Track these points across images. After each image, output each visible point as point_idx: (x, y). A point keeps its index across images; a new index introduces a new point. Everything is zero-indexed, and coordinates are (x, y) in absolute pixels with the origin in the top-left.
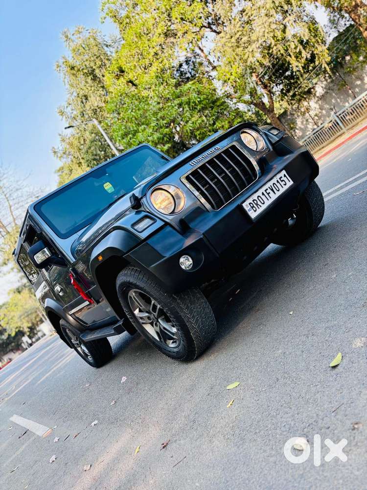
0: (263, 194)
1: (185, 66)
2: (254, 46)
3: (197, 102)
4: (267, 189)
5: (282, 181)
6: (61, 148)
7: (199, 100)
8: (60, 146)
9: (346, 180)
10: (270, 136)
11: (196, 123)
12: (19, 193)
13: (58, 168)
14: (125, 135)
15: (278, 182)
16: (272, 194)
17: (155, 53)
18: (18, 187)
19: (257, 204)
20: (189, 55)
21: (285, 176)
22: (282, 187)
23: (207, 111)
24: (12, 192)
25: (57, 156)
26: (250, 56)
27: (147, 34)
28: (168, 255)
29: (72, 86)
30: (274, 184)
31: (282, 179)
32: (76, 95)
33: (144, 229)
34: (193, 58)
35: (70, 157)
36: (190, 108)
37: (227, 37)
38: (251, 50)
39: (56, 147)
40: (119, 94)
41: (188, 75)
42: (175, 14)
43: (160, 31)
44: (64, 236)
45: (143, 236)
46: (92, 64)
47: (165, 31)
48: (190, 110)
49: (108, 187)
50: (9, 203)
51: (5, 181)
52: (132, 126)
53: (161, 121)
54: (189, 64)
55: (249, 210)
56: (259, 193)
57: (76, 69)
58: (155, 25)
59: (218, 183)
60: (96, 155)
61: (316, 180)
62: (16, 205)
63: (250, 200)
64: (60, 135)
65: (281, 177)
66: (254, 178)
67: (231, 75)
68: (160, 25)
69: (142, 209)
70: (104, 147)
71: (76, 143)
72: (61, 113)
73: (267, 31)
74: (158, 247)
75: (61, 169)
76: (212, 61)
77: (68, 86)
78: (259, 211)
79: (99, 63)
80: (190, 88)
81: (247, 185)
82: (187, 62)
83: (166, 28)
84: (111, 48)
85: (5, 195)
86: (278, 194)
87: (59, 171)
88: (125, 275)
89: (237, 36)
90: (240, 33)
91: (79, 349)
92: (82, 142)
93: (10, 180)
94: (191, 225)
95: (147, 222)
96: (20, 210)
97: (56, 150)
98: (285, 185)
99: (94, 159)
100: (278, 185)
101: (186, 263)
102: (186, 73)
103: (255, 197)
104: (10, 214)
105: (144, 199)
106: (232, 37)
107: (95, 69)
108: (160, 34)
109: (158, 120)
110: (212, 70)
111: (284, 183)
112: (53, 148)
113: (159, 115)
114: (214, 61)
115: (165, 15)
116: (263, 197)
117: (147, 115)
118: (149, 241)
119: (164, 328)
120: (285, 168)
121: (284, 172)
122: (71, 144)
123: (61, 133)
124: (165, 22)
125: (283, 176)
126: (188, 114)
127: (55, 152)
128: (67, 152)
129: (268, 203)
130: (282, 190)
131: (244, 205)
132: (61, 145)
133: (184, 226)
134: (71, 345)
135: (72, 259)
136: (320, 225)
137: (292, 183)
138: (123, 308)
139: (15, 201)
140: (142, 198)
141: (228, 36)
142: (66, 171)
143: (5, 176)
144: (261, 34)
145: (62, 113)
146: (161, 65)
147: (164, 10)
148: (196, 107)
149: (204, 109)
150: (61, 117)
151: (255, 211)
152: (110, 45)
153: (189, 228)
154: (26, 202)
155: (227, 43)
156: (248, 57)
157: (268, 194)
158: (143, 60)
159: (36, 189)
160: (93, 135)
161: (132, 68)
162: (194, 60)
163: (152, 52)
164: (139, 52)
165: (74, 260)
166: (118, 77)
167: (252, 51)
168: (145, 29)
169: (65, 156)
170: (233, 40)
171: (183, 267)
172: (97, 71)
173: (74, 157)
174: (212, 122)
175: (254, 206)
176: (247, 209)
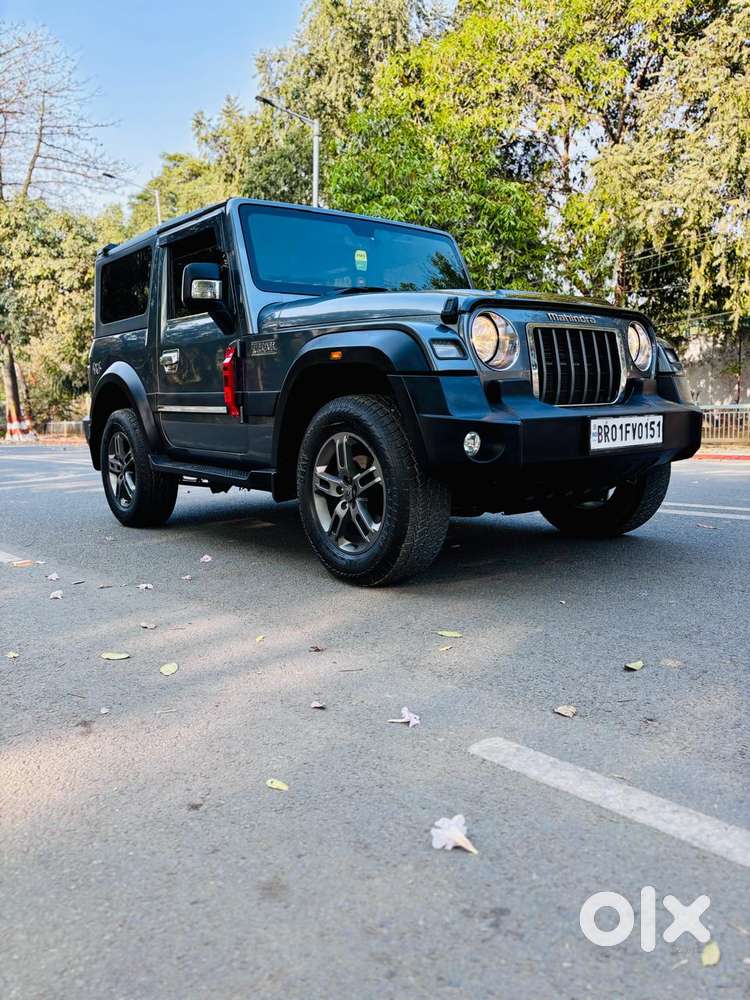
0: (621, 427)
1: (519, 150)
2: (657, 206)
3: (507, 225)
4: (629, 424)
5: (652, 429)
6: (214, 123)
7: (513, 223)
8: (215, 120)
9: (686, 502)
10: (662, 358)
11: (481, 258)
12: (70, 142)
13: (172, 153)
14: (352, 189)
15: (646, 426)
16: (630, 435)
17: (497, 91)
18: (75, 130)
19: (606, 434)
20: (539, 135)
21: (659, 425)
22: (647, 437)
23: (511, 252)
24: (58, 131)
25: (198, 134)
26: (642, 216)
27: (505, 50)
28: (458, 415)
29: (313, 29)
30: (641, 424)
31: (653, 426)
32: (307, 52)
33: (444, 357)
34: (541, 145)
35: (221, 151)
36: (489, 225)
37: (628, 158)
38: (648, 207)
39: (207, 115)
40: (390, 112)
41: (515, 168)
42: (571, 55)
43: (530, 62)
44: (262, 285)
45: (440, 366)
46: (373, 24)
47: (539, 69)
48: (487, 229)
49: (361, 257)
50: (39, 147)
51: (59, 102)
52: (374, 185)
53: (430, 212)
54: (529, 150)
55: (595, 434)
56: (618, 422)
57: (340, 9)
58: (530, 48)
59: (566, 369)
60: (272, 184)
62: (49, 160)
63: (602, 422)
64: (229, 100)
65: (653, 423)
66: (609, 399)
67: (590, 223)
68: (538, 52)
69: (454, 327)
70: (298, 184)
71: (250, 135)
72: (260, 64)
73: (694, 196)
74: (450, 397)
75: (177, 159)
76: (571, 176)
77: (304, 27)
78: (604, 445)
79: (386, 29)
80: (514, 193)
81: (596, 400)
82: (528, 145)
83: (543, 65)
84: (423, 23)
85: (42, 128)
86: (637, 442)
87: (170, 159)
88: (355, 403)
89: (645, 168)
90: (650, 167)
92: (262, 144)
93: (70, 107)
94: (505, 400)
95: (451, 351)
96: (50, 172)
97: (204, 122)
98: (652, 436)
99: (264, 189)
100: (645, 429)
101: (472, 443)
102: (513, 162)
103: (611, 422)
104: (27, 168)
105: (466, 316)
106: (634, 163)
107: (371, 36)
108: (526, 67)
109: (425, 205)
110: (560, 190)
111: (651, 432)
112: (202, 113)
113: (434, 199)
114: (575, 179)
115: (557, 43)
116: (619, 431)
117: (414, 183)
118: (441, 378)
119: (359, 517)
120: (664, 414)
121: (660, 418)
122: (240, 133)
123: (232, 98)
124: (548, 54)
125: (656, 423)
126: (478, 232)
127: (199, 123)
128: (222, 139)
129: (619, 444)
130: (645, 441)
131: (594, 423)
132: (218, 120)
133: (497, 392)
134: (102, 464)
135: (253, 329)
137: (660, 440)
138: (302, 450)
139: (52, 151)
140: (464, 312)
141: (630, 158)
142: (184, 168)
143: (65, 93)
144: (682, 194)
145: (263, 64)
146: (491, 119)
147: (561, 34)
148: (500, 231)
149: (509, 243)
150: (257, 71)
151: (599, 441)
152: (425, 16)
153: (500, 402)
154: (71, 169)
155: (620, 167)
156: (638, 215)
157: (627, 432)
158: (467, 89)
159: (106, 158)
160: (292, 147)
161: (441, 85)
162: (541, 151)
163: (494, 86)
164: (470, 68)
165: (256, 332)
166: (406, 81)
167: (651, 210)
168: (507, 39)
169: (213, 144)
170: (635, 170)
171: (466, 449)
172: (374, 41)
173: (228, 158)
174: (507, 274)
175: (604, 432)
176: (593, 431)
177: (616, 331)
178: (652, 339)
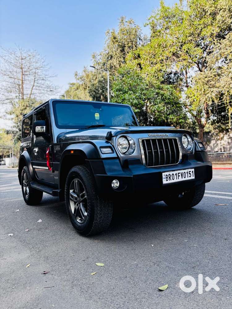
0: (176, 174)
1: (172, 75)
2: (215, 89)
3: (167, 98)
4: (179, 173)
5: (190, 174)
6: (81, 74)
7: (169, 97)
8: (81, 73)
10: (197, 147)
11: (159, 108)
12: (43, 82)
13: (72, 83)
14: (119, 90)
15: (187, 173)
16: (180, 177)
17: (162, 59)
18: (44, 79)
19: (170, 178)
20: (178, 71)
22: (188, 177)
23: (169, 106)
24: (40, 79)
25: (76, 78)
26: (210, 93)
27: (164, 48)
28: (109, 174)
29: (108, 47)
30: (185, 172)
31: (190, 173)
32: (107, 53)
33: (106, 153)
34: (179, 74)
35: (83, 82)
36: (162, 98)
37: (204, 76)
38: (212, 90)
39: (78, 72)
40: (130, 67)
41: (171, 80)
42: (185, 47)
43: (172, 50)
44: (59, 127)
45: (103, 156)
46: (126, 43)
47: (175, 52)
48: (161, 99)
49: (97, 116)
50: (34, 84)
51: (40, 71)
52: (126, 88)
53: (143, 95)
54: (175, 75)
55: (164, 178)
56: (174, 173)
57: (116, 39)
58: (172, 46)
59: (156, 153)
60: (97, 90)
61: (206, 184)
62: (37, 87)
63: (167, 173)
64: (85, 67)
65: (190, 171)
66: (176, 162)
67: (194, 96)
68: (174, 47)
69: (111, 142)
70: (104, 89)
71: (91, 76)
72: (93, 57)
73: (226, 86)
74: (106, 167)
75: (73, 84)
76: (188, 82)
77: (106, 45)
78: (169, 182)
79: (130, 45)
80: (169, 88)
81: (170, 163)
82: (175, 74)
83: (176, 51)
84: (141, 41)
85: (35, 78)
86: (184, 179)
87: (71, 84)
88: (79, 169)
89: (210, 79)
90: (212, 78)
91: (24, 188)
92: (94, 78)
93: (43, 72)
94: (130, 167)
95: (108, 150)
96: (37, 91)
97: (77, 74)
98: (190, 177)
99: (95, 91)
100: (186, 174)
101: (116, 184)
102: (171, 79)
103: (171, 173)
104: (31, 89)
105: (115, 138)
106: (206, 77)
107: (126, 46)
108: (171, 52)
109: (141, 94)
110: (185, 86)
111: (190, 175)
112: (77, 72)
113: (144, 92)
114: (189, 83)
115: (180, 44)
116: (175, 176)
117: (138, 87)
118: (104, 161)
119: (81, 210)
120: (195, 168)
122: (88, 76)
123: (86, 66)
124: (177, 47)
125: (192, 171)
126: (158, 101)
127: (76, 75)
128: (83, 79)
129: (176, 180)
130: (187, 179)
131: (163, 174)
132: (82, 73)
133: (127, 163)
134: (21, 183)
136: (193, 207)
137: (194, 178)
139: (38, 85)
140: (114, 136)
141: (205, 76)
142: (75, 87)
143: (41, 68)
144: (222, 86)
145: (94, 57)
146: (161, 67)
147: (181, 41)
148: (165, 100)
149: (168, 103)
150: (92, 58)
151: (167, 180)
152: (141, 40)
153: (128, 167)
154: (43, 89)
155: (202, 79)
156: (208, 93)
157: (179, 176)
158: (153, 59)
159: (53, 86)
160: (102, 79)
161: (145, 59)
162: (179, 75)
163: (161, 58)
164: (154, 53)
165: (56, 142)
166: (135, 58)
167: (213, 91)
168: (165, 44)
169: (80, 80)
170: (206, 79)
171: (112, 185)
172: (126, 48)
173: (85, 84)
174: (168, 113)
175: (168, 177)
176: (163, 177)
177: (177, 138)
178: (193, 140)
